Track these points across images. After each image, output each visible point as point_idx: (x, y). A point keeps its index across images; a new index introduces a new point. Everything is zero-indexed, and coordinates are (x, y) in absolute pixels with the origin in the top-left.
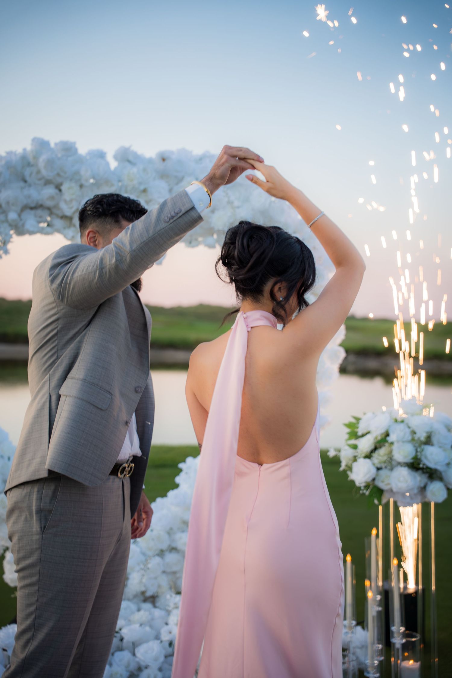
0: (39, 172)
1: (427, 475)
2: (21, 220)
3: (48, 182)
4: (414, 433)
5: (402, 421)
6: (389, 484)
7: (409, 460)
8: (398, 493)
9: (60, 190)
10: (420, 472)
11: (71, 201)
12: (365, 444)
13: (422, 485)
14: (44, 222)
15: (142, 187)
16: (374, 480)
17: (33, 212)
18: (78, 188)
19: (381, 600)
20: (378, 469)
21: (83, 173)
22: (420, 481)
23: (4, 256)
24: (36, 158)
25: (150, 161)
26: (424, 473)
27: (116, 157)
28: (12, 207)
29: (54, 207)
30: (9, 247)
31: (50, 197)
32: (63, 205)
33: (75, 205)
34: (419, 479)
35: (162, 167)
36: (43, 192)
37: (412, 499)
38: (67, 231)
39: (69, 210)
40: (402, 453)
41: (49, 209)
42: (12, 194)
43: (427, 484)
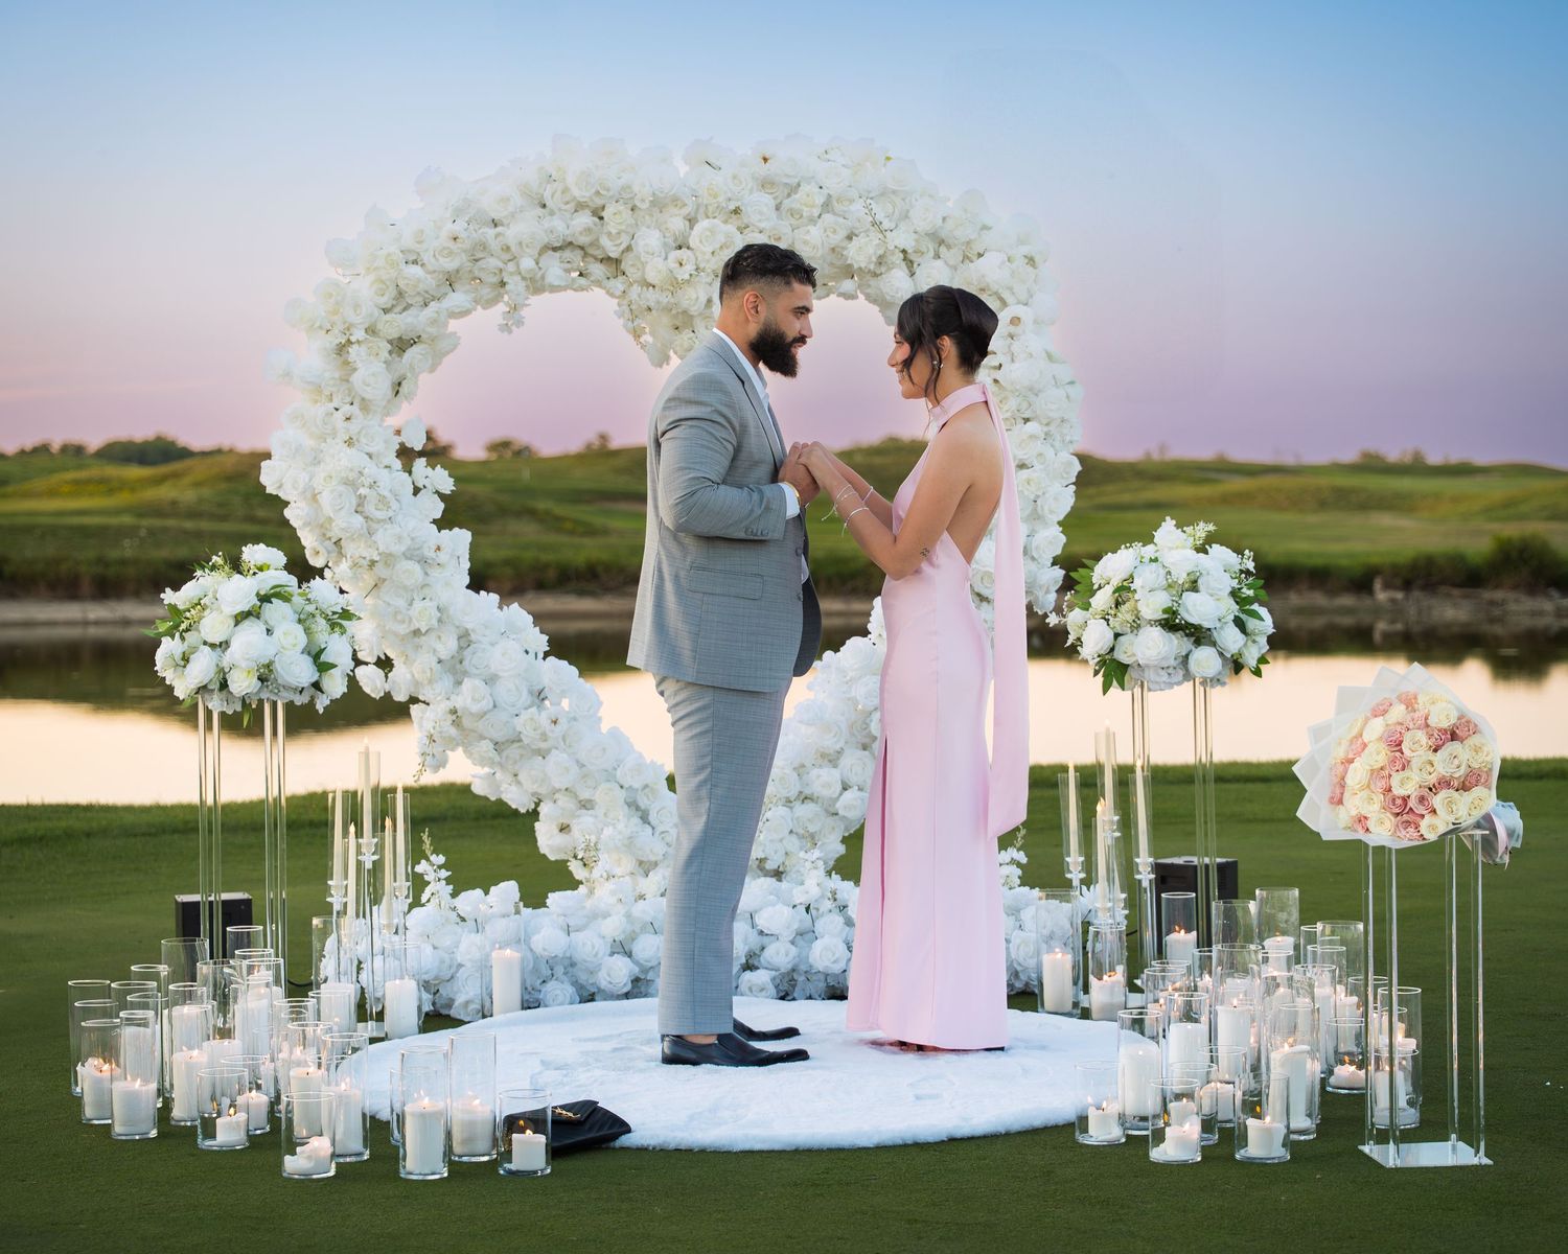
0: (566, 190)
1: (1192, 639)
2: (540, 268)
3: (580, 206)
4: (1169, 573)
6: (1134, 655)
7: (1160, 616)
8: (1147, 666)
9: (601, 218)
10: (1180, 633)
11: (619, 233)
12: (1102, 601)
13: (1183, 653)
14: (575, 271)
15: (732, 207)
16: (1112, 650)
17: (558, 254)
18: (631, 212)
19: (1118, 821)
20: (1117, 636)
21: (636, 189)
22: (1180, 647)
23: (514, 328)
24: (560, 169)
25: (743, 161)
26: (1187, 635)
28: (527, 250)
29: (591, 244)
30: (523, 313)
31: (585, 230)
32: (605, 242)
33: (625, 241)
34: (1176, 642)
35: (763, 170)
36: (574, 222)
37: (1169, 674)
38: (612, 282)
39: (615, 248)
40: (1151, 605)
41: (582, 248)
42: (525, 229)
43: (1191, 650)
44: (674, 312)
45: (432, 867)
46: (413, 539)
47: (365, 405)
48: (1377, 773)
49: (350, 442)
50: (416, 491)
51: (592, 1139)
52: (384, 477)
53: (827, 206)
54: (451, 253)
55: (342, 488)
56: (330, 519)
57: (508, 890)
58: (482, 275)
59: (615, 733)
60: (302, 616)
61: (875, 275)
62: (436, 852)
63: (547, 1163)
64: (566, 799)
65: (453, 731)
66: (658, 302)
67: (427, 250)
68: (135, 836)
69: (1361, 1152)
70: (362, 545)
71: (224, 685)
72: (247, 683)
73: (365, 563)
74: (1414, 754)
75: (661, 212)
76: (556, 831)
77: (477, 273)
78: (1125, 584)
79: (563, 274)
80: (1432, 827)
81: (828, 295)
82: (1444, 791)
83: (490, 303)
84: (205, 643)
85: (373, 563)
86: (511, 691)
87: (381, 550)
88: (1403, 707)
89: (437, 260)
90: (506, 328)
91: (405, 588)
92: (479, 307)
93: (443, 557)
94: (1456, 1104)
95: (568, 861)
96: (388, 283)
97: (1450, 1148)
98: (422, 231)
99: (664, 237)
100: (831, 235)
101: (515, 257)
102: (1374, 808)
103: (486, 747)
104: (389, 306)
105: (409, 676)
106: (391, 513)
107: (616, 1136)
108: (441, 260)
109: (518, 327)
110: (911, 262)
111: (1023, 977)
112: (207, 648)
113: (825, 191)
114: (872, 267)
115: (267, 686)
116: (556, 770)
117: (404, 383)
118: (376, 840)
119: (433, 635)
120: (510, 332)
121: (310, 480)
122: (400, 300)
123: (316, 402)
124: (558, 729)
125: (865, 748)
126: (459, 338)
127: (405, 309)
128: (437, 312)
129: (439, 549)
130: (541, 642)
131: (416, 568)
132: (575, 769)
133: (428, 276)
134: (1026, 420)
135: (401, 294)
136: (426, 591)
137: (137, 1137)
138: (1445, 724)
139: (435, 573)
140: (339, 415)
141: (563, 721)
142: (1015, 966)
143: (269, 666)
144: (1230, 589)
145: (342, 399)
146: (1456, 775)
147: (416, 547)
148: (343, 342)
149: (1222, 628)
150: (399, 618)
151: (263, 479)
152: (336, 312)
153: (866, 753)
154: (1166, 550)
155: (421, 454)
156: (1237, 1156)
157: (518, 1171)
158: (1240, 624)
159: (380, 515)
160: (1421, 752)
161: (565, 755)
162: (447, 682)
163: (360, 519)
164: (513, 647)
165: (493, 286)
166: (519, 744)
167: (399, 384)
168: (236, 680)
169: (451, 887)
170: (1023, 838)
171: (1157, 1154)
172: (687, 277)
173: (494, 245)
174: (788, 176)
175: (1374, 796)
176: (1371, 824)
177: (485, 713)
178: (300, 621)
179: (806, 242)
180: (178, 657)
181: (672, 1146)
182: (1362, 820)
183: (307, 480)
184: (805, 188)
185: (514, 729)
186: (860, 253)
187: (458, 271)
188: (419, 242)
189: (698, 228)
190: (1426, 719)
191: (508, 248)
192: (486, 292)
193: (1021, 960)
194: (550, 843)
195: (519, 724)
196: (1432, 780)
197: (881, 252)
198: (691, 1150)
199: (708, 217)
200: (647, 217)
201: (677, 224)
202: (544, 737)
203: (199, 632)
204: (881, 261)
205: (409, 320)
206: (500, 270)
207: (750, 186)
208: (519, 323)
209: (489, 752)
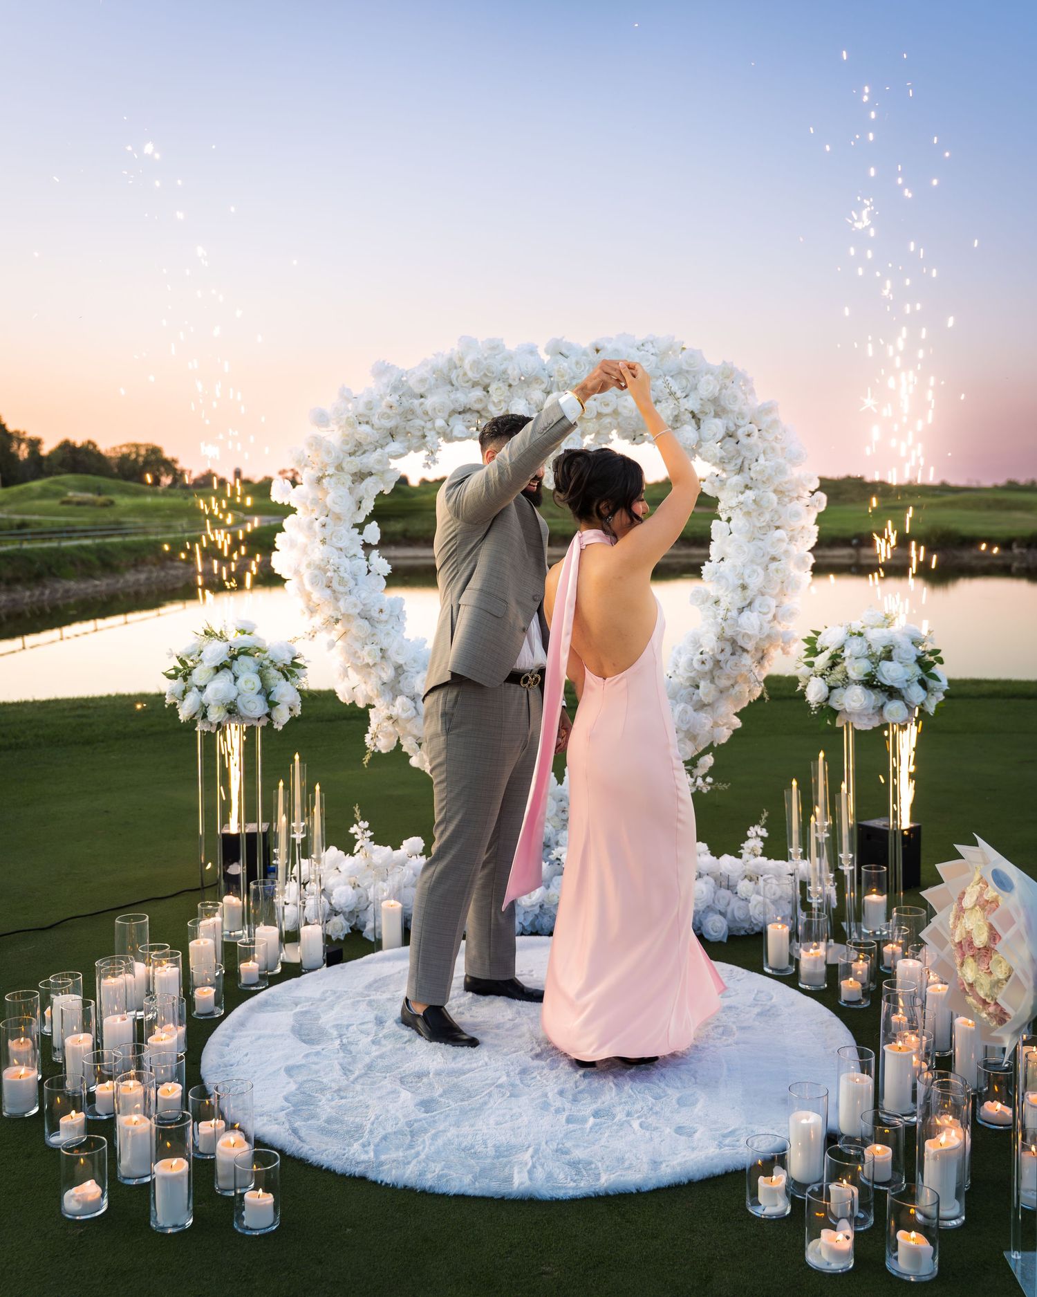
0: (465, 374)
1: (887, 693)
2: (449, 426)
3: (475, 384)
4: (870, 646)
5: (859, 634)
6: (842, 704)
7: (862, 677)
8: (852, 713)
9: (488, 392)
10: (876, 691)
11: (500, 402)
12: (821, 661)
13: (880, 705)
14: (474, 426)
16: (828, 699)
17: (461, 416)
18: (507, 388)
19: (828, 826)
20: (831, 689)
21: (509, 372)
22: (876, 700)
23: (432, 465)
24: (461, 359)
25: (585, 353)
26: (882, 691)
27: (547, 352)
28: (440, 414)
29: (483, 409)
30: (436, 457)
31: (478, 400)
32: (492, 408)
34: (874, 697)
36: (470, 395)
37: (870, 719)
39: (497, 412)
40: (856, 669)
41: (478, 412)
42: (439, 400)
43: (885, 703)
45: (359, 829)
46: (364, 605)
47: (336, 517)
49: (323, 542)
54: (389, 417)
55: (316, 572)
56: (310, 592)
58: (411, 431)
60: (261, 668)
61: (674, 429)
62: (363, 819)
65: (391, 730)
67: (374, 414)
70: (332, 608)
71: (205, 716)
72: (217, 716)
73: (333, 620)
75: (528, 387)
77: (408, 429)
78: (839, 652)
79: (463, 429)
81: (643, 442)
83: (417, 449)
84: (195, 686)
85: (337, 621)
87: (343, 612)
89: (381, 421)
90: (427, 465)
91: (360, 637)
92: (412, 452)
93: (384, 617)
96: (349, 437)
98: (371, 402)
99: (529, 404)
101: (432, 419)
103: (411, 741)
104: (352, 451)
106: (348, 589)
108: (384, 421)
110: (699, 419)
112: (196, 689)
115: (233, 717)
117: (363, 502)
119: (378, 668)
120: (430, 467)
121: (298, 566)
122: (358, 449)
127: (364, 453)
128: (381, 455)
129: (381, 611)
131: (365, 624)
133: (375, 432)
134: (778, 528)
136: (375, 638)
139: (380, 626)
140: (316, 523)
142: (753, 920)
143: (233, 703)
144: (915, 658)
145: (320, 512)
147: (368, 610)
148: (321, 475)
149: (909, 687)
150: (357, 655)
152: (317, 456)
154: (869, 628)
155: (376, 547)
158: (922, 683)
159: (341, 589)
162: (388, 697)
163: (328, 591)
165: (419, 437)
167: (360, 502)
168: (212, 711)
169: (373, 843)
170: (766, 818)
173: (419, 411)
177: (411, 719)
178: (257, 672)
179: (625, 407)
180: (179, 693)
183: (296, 566)
187: (397, 428)
188: (368, 409)
191: (427, 413)
192: (414, 441)
193: (757, 916)
197: (676, 413)
199: (559, 390)
200: (520, 391)
201: (537, 395)
203: (192, 676)
204: (676, 419)
205: (365, 460)
206: (423, 428)
207: (587, 368)
208: (435, 462)
209: (412, 744)
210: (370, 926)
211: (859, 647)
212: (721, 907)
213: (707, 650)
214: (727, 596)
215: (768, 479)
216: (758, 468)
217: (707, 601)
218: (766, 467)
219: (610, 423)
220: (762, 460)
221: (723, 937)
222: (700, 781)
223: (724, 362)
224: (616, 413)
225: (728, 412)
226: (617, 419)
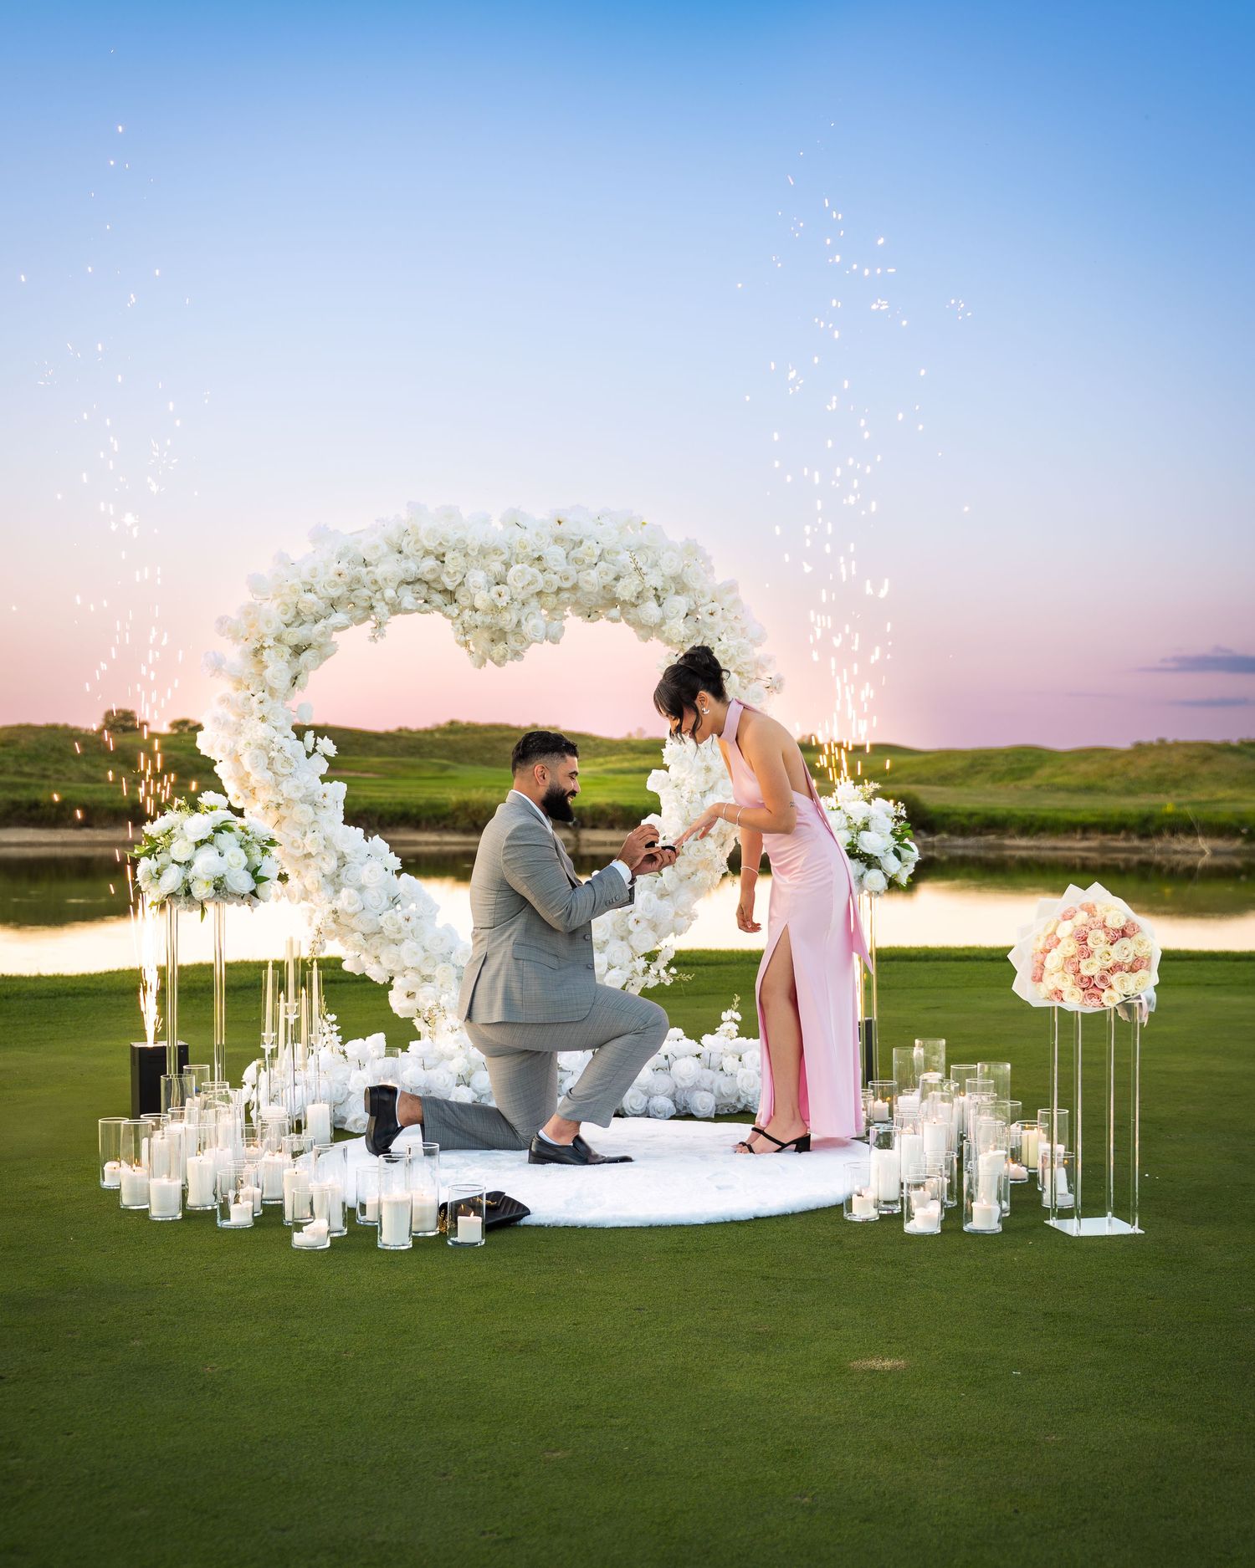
0: (418, 541)
2: (398, 597)
3: (427, 553)
5: (839, 809)
9: (443, 562)
10: (857, 859)
11: (455, 573)
14: (422, 599)
15: (536, 556)
17: (410, 587)
18: (462, 558)
21: (468, 542)
22: (857, 870)
23: (379, 639)
24: (414, 526)
25: (545, 525)
27: (503, 521)
28: (390, 584)
29: (434, 581)
30: (385, 628)
31: (431, 570)
32: (445, 579)
33: (459, 579)
35: (559, 530)
36: (423, 565)
38: (449, 607)
39: (451, 584)
41: (427, 583)
42: (389, 569)
43: (864, 872)
44: (494, 629)
45: (327, 1022)
46: (306, 789)
47: (272, 692)
48: (1068, 960)
49: (263, 719)
50: (309, 755)
51: (507, 1219)
52: (287, 744)
53: (601, 557)
54: (336, 585)
55: (257, 752)
56: (248, 774)
57: (378, 1039)
58: (356, 601)
59: (448, 928)
60: (243, 843)
61: (636, 605)
62: (330, 1012)
63: (483, 1238)
64: (414, 974)
65: (334, 926)
66: (483, 622)
67: (319, 582)
68: (41, 998)
69: (1048, 1225)
70: (271, 792)
71: (188, 892)
72: (205, 891)
73: (274, 805)
74: (1095, 947)
75: (484, 558)
76: (405, 997)
77: (353, 600)
79: (413, 600)
80: (1111, 998)
81: (598, 619)
82: (1118, 972)
83: (361, 621)
84: (174, 862)
85: (278, 806)
86: (375, 897)
87: (285, 797)
88: (1086, 914)
89: (326, 590)
90: (373, 639)
91: (301, 824)
92: (353, 624)
93: (328, 801)
94: (1112, 1191)
95: (413, 1018)
96: (290, 606)
97: (1107, 1221)
98: (315, 569)
99: (488, 576)
100: (605, 577)
101: (381, 588)
102: (1067, 985)
103: (357, 936)
104: (290, 622)
105: (302, 887)
106: (292, 770)
107: (521, 1217)
108: (330, 590)
109: (382, 638)
110: (660, 597)
111: (744, 1101)
112: (176, 866)
113: (600, 545)
114: (633, 600)
115: (219, 893)
116: (408, 953)
117: (299, 677)
118: (297, 1004)
119: (320, 858)
120: (376, 641)
121: (234, 746)
122: (298, 618)
123: (238, 689)
124: (410, 925)
125: (622, 939)
126: (338, 646)
127: (300, 625)
128: (325, 627)
129: (325, 796)
130: (396, 863)
131: (310, 809)
132: (421, 954)
133: (319, 601)
135: (298, 614)
136: (315, 826)
137: (170, 1219)
138: (1118, 926)
139: (322, 813)
140: (255, 700)
141: (413, 919)
142: (741, 1093)
143: (221, 879)
144: (891, 829)
145: (257, 688)
146: (1127, 962)
147: (308, 794)
148: (258, 647)
149: (885, 857)
150: (295, 845)
151: (199, 745)
152: (252, 626)
153: (624, 943)
154: (845, 801)
155: (310, 729)
156: (965, 1229)
157: (462, 1243)
158: (897, 853)
159: (284, 771)
160: (1101, 945)
161: (415, 944)
162: (330, 890)
163: (270, 774)
164: (375, 865)
165: (364, 609)
166: (380, 935)
167: (296, 678)
168: (197, 887)
169: (341, 1037)
170: (739, 1002)
171: (909, 1227)
172: (505, 604)
173: (366, 579)
174: (574, 534)
175: (1067, 976)
176: (1065, 996)
177: (356, 914)
178: (241, 846)
179: (586, 582)
180: (154, 872)
181: (562, 1224)
182: (1058, 993)
183: (232, 746)
184: (586, 543)
185: (378, 925)
186: (626, 590)
187: (339, 598)
188: (313, 577)
189: (512, 571)
190: (1104, 921)
191: (376, 582)
192: (359, 613)
193: (745, 1089)
194: (401, 1005)
195: (382, 921)
196: (1110, 964)
197: (640, 589)
198: (575, 1227)
199: (518, 563)
200: (475, 562)
201: (497, 567)
202: (399, 930)
203: (169, 853)
204: (640, 595)
205: (305, 632)
206: (370, 598)
207: (548, 541)
208: (383, 635)
209: (358, 940)
210: (351, 1119)
211: (839, 820)
212: (705, 1085)
213: (671, 834)
214: (691, 778)
215: (730, 660)
216: (722, 648)
217: (667, 785)
218: (729, 647)
219: (569, 598)
220: (724, 638)
221: (711, 1112)
222: (663, 973)
223: (687, 539)
224: (575, 588)
225: (688, 591)
226: (575, 594)
